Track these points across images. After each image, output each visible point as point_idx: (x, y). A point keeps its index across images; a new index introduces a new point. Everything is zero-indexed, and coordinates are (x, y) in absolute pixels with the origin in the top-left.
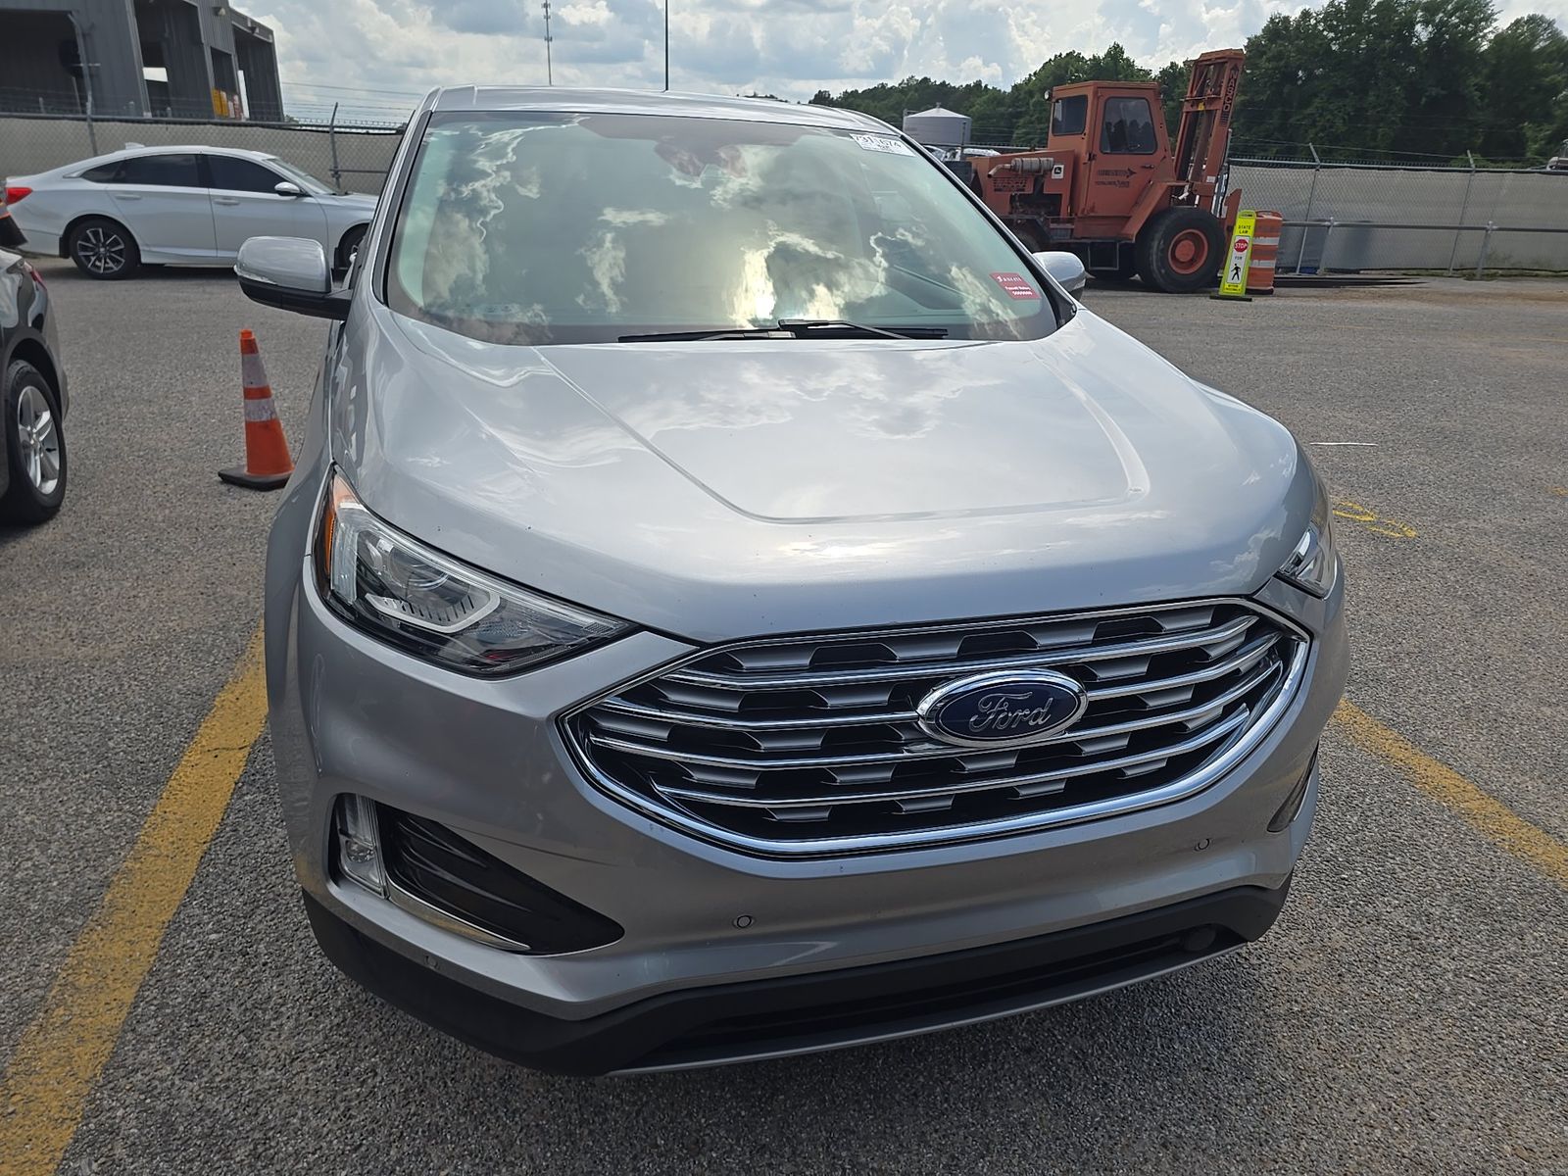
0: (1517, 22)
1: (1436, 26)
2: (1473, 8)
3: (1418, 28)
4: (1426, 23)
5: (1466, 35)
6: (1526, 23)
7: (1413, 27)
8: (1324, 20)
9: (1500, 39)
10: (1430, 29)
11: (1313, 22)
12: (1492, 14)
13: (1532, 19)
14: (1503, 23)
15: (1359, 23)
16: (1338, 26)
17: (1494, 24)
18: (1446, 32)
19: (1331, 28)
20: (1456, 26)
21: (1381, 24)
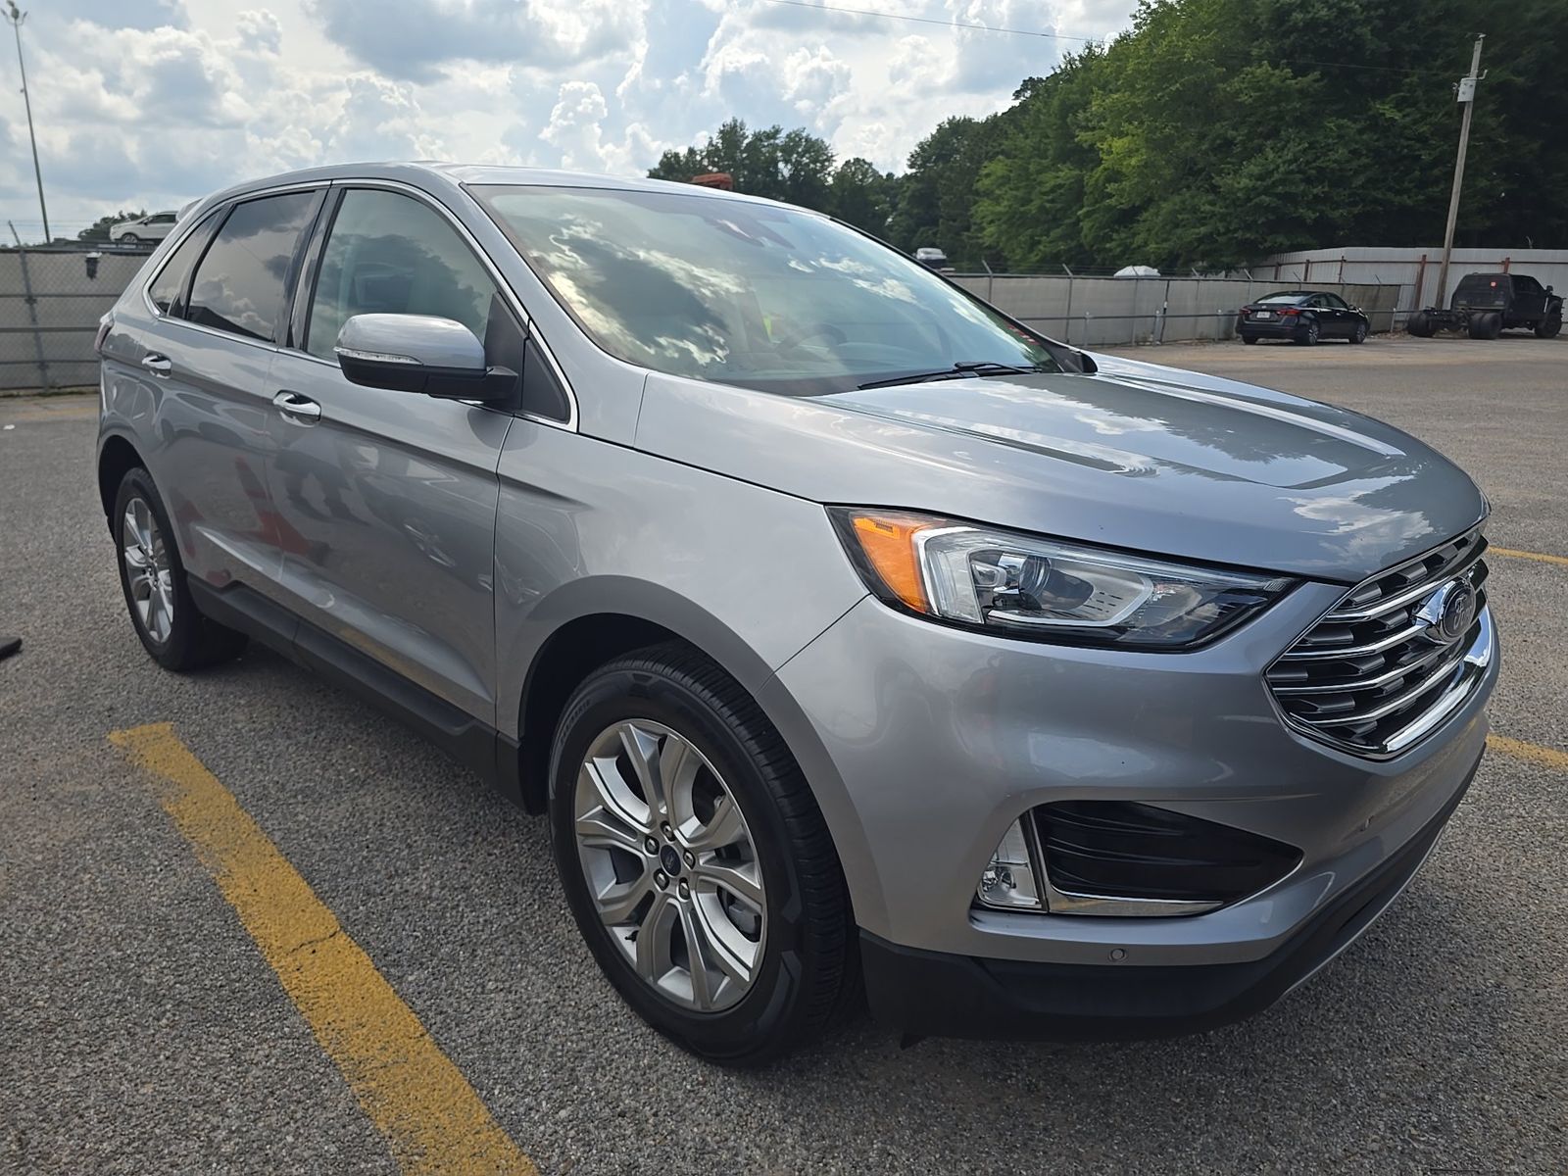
0: (847, 163)
1: (793, 164)
2: (818, 151)
3: (781, 165)
4: (786, 162)
5: (816, 171)
6: (853, 163)
7: (777, 164)
8: (708, 156)
9: (840, 177)
10: (789, 166)
11: (698, 158)
12: (832, 156)
13: (857, 160)
14: (838, 164)
15: (735, 160)
16: (718, 162)
17: (834, 164)
18: (802, 170)
19: (714, 164)
20: (807, 165)
21: (751, 163)
